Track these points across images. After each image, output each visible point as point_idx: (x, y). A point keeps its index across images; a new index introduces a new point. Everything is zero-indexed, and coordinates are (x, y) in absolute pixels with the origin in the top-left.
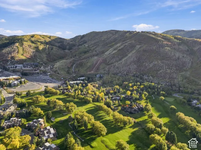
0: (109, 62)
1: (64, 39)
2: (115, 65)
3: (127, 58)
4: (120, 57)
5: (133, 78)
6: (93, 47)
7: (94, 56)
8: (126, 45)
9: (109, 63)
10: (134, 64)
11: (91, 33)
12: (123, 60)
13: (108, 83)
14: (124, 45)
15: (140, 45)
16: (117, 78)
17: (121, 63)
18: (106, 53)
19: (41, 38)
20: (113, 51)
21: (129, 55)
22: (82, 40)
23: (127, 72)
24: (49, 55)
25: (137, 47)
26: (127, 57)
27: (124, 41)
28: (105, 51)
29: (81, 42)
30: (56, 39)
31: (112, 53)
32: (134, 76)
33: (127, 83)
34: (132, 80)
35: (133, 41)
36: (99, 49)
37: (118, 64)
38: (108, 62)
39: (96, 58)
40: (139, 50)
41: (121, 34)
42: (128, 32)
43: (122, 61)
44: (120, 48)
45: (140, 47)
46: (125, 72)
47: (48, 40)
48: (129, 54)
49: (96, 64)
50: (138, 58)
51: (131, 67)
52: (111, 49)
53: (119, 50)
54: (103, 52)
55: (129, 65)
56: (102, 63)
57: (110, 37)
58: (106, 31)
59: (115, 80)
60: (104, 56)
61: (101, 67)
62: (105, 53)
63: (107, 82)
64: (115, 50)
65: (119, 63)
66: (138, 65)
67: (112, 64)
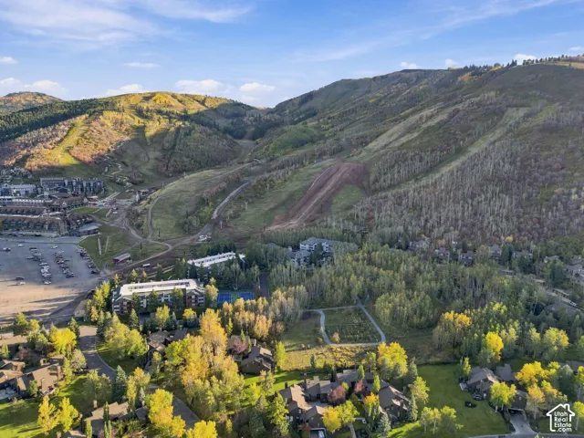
0: (377, 180)
1: (249, 106)
2: (406, 194)
3: (463, 164)
4: (427, 157)
5: (506, 280)
6: (333, 127)
7: (322, 155)
8: (458, 111)
9: (377, 185)
10: (502, 191)
11: (335, 85)
12: (445, 170)
13: (347, 300)
14: (451, 109)
15: (523, 106)
16: (403, 268)
17: (434, 185)
18: (370, 146)
19: (174, 102)
20: (401, 136)
21: (474, 150)
22: (304, 108)
23: (462, 236)
24: (169, 152)
25: (511, 117)
26: (463, 159)
27: (449, 99)
28: (368, 139)
29: (301, 113)
30: (223, 105)
31: (397, 144)
32: (505, 259)
33: (464, 319)
34: (500, 293)
35: (493, 94)
36: (350, 133)
37: (418, 191)
38: (372, 177)
39: (328, 162)
40: (524, 125)
41: (437, 80)
42: (466, 70)
43: (438, 176)
44: (432, 123)
45: (527, 116)
46: (454, 234)
47: (194, 108)
48: (472, 143)
49: (320, 187)
50: (522, 161)
51: (483, 206)
52: (396, 128)
53: (428, 130)
54: (363, 142)
55: (472, 198)
56: (347, 182)
57: (399, 93)
58: (387, 76)
59: (391, 288)
60: (363, 154)
61: (340, 201)
62: (367, 144)
63: (340, 295)
64: (409, 130)
65: (423, 182)
66: (524, 196)
67: (391, 187)
